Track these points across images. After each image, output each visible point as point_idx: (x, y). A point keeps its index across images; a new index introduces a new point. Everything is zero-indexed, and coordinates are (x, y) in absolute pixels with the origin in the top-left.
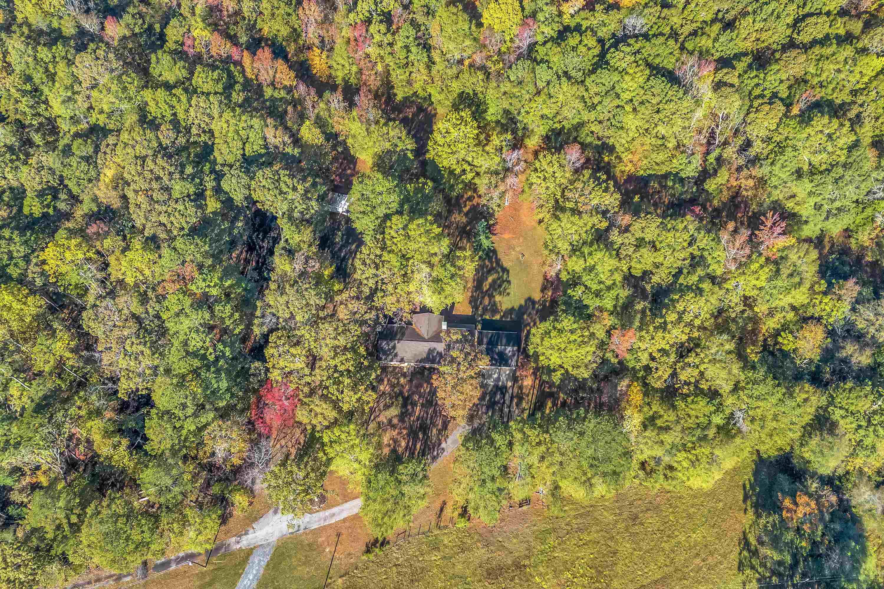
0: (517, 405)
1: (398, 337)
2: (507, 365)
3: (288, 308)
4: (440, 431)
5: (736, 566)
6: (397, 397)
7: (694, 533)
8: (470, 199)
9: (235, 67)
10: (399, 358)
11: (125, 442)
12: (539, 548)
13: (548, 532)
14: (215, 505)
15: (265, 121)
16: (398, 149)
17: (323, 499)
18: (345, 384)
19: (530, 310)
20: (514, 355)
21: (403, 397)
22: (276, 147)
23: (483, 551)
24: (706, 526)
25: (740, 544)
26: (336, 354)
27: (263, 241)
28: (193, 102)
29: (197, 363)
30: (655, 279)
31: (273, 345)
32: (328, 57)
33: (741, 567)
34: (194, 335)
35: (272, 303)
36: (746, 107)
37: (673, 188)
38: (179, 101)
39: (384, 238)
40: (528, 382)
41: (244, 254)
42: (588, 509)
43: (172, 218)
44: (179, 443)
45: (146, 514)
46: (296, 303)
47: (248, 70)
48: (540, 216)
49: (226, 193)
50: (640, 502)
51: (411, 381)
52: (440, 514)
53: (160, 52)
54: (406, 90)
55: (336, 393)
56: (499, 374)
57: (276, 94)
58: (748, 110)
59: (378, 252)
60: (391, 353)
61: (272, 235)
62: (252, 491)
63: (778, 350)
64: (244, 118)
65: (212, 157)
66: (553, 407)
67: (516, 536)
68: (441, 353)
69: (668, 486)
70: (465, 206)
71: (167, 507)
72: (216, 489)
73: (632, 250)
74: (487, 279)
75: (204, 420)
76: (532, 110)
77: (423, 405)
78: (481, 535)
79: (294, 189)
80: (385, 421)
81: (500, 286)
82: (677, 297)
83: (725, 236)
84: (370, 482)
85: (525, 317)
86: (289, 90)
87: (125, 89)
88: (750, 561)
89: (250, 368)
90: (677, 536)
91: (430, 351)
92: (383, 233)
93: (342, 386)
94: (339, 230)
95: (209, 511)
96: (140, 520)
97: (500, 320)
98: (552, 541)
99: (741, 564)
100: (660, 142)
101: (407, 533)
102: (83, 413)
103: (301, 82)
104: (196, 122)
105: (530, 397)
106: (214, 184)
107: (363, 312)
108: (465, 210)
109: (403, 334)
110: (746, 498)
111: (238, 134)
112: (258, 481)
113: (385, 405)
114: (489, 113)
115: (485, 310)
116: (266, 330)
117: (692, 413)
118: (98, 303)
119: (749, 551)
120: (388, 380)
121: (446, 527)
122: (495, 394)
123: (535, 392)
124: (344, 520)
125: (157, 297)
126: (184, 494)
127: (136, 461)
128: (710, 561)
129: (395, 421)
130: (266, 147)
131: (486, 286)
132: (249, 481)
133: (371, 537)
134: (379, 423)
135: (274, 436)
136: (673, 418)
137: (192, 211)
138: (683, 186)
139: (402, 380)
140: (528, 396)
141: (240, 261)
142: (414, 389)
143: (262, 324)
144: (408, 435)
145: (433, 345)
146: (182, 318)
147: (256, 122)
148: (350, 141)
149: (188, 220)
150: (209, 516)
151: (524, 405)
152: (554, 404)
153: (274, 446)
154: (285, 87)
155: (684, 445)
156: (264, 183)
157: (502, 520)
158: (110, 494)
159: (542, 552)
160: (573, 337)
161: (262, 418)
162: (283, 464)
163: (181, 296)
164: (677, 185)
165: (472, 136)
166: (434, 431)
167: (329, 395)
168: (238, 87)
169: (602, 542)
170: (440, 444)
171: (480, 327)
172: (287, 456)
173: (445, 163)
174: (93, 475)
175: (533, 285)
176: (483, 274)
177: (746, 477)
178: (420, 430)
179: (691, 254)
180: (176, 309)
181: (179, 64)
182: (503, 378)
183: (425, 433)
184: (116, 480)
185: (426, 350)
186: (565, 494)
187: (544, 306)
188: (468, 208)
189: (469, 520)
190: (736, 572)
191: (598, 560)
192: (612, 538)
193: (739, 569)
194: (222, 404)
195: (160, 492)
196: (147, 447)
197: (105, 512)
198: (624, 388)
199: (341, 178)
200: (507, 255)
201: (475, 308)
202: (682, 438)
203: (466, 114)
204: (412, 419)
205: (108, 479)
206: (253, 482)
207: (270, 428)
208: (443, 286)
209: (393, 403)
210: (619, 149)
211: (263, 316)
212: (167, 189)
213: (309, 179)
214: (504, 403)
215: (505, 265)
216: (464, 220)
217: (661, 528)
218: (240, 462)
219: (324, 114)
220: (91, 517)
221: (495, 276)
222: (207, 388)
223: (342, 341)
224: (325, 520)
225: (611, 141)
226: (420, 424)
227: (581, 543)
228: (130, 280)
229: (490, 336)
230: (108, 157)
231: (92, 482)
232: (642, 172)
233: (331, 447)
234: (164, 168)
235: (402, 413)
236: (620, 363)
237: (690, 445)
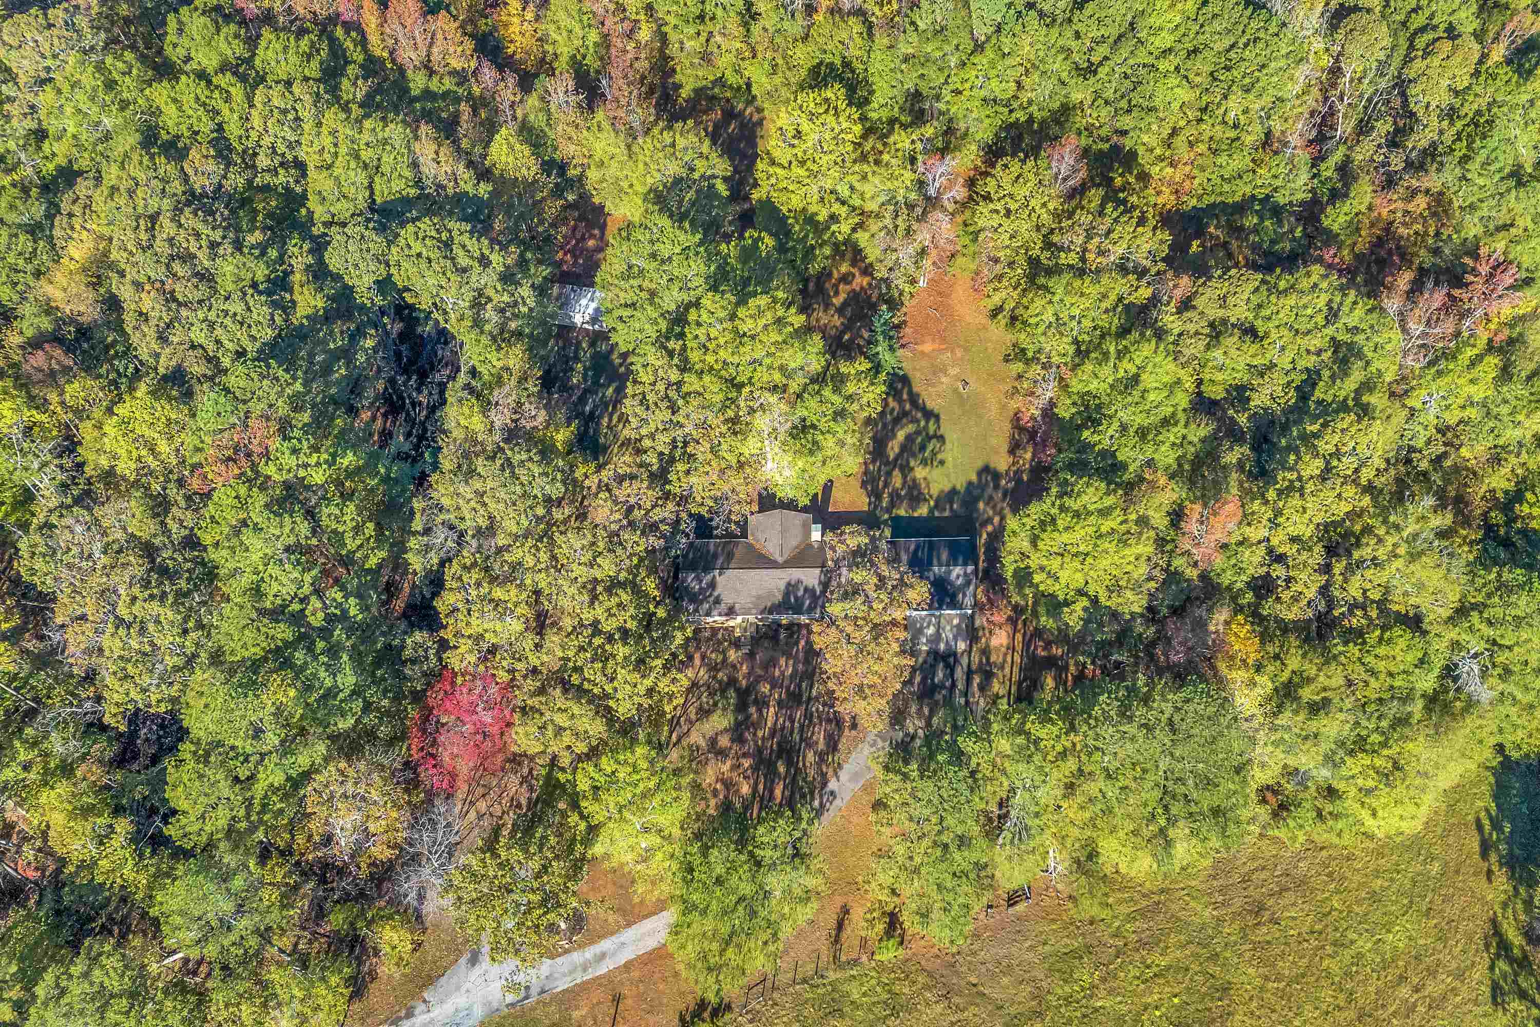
0: (982, 688)
1: (720, 561)
2: (954, 604)
3: (485, 505)
4: (822, 758)
5: (1488, 994)
6: (723, 691)
7: (1389, 931)
8: (846, 279)
9: (347, 33)
10: (723, 607)
11: (123, 826)
12: (1060, 992)
13: (1077, 955)
14: (336, 955)
15: (415, 131)
16: (696, 175)
17: (578, 922)
18: (620, 659)
19: (990, 490)
20: (968, 583)
21: (738, 690)
22: (440, 186)
23: (939, 1008)
24: (1412, 915)
25: (1487, 946)
26: (594, 598)
27: (419, 391)
28: (258, 99)
29: (284, 632)
30: (1259, 400)
31: (455, 585)
32: (537, 18)
33: (1497, 994)
34: (273, 570)
35: (446, 502)
36: (1402, 51)
37: (1255, 230)
38: (228, 99)
39: (684, 348)
40: (1000, 639)
41: (379, 422)
42: (1156, 898)
43: (219, 331)
44: (248, 816)
45: (178, 988)
46: (502, 494)
47: (374, 39)
48: (997, 299)
49: (337, 278)
50: (1263, 875)
51: (751, 655)
52: (837, 936)
53: (184, 10)
54: (700, 74)
55: (599, 678)
56: (938, 627)
57: (434, 85)
58: (1406, 56)
59: (674, 376)
60: (706, 598)
61: (438, 378)
62: (419, 917)
63: (1519, 532)
64: (368, 124)
65: (303, 211)
66: (1057, 688)
67: (1008, 970)
68: (813, 591)
69: (1321, 835)
70: (837, 293)
71: (225, 968)
72: (337, 920)
73: (1201, 345)
74: (894, 436)
75: (303, 760)
76: (967, 86)
77: (780, 703)
78: (930, 975)
79: (484, 262)
80: (702, 743)
81: (923, 448)
82: (1315, 428)
83: (1393, 304)
84: (691, 870)
85: (981, 505)
86: (461, 77)
87: (110, 85)
88: (1515, 982)
89: (403, 647)
90: (1352, 942)
91: (791, 588)
92: (681, 336)
93: (611, 662)
94: (577, 359)
95: (323, 969)
96: (161, 1003)
97: (930, 518)
98: (1085, 975)
99: (1496, 989)
100: (1232, 134)
101: (769, 984)
102: (33, 776)
103: (486, 63)
104: (267, 141)
105: (1007, 670)
106: (310, 260)
107: (648, 505)
108: (837, 301)
109: (730, 556)
110: (1486, 848)
111: (357, 157)
112: (431, 894)
113: (700, 709)
114: (875, 105)
115: (895, 499)
116: (435, 561)
117: (1381, 666)
118: (54, 519)
119: (1511, 960)
120: (703, 657)
121: (856, 962)
122: (933, 667)
123: (1017, 658)
124: (628, 966)
125: (188, 498)
126: (265, 935)
127: (152, 870)
128: (1432, 988)
129: (724, 741)
130: (418, 182)
131: (893, 448)
132: (413, 895)
133: (690, 997)
134: (690, 746)
135: (460, 795)
136: (1338, 681)
137: (261, 311)
138: (1280, 223)
139: (733, 655)
140: (1002, 668)
141: (371, 435)
142: (760, 672)
143: (428, 548)
144: (755, 768)
145: (795, 574)
146: (248, 536)
147: (396, 131)
148: (593, 175)
149: (254, 332)
150: (323, 979)
151: (996, 687)
152: (1060, 681)
153: (464, 815)
154: (453, 73)
155: (1361, 740)
156: (417, 247)
157: (976, 935)
158: (91, 948)
159: (1068, 1000)
160: (1107, 525)
161: (433, 756)
162: (490, 846)
163: (243, 490)
164: (1267, 223)
165: (850, 137)
166: (810, 757)
167: (586, 685)
168: (352, 70)
169: (1195, 967)
170: (824, 784)
171: (888, 533)
172: (496, 832)
173: (796, 202)
174: (58, 913)
175: (994, 441)
176: (885, 426)
177: (1480, 804)
178: (779, 757)
179: (1333, 339)
180: (232, 517)
181: (225, 30)
182: (948, 633)
183: (790, 763)
184: (110, 918)
185: (782, 585)
186: (1109, 870)
187: (1019, 481)
188: (842, 297)
189: (902, 943)
190: (1489, 1008)
191: (1192, 1008)
192: (1214, 957)
193: (1495, 1003)
194: (345, 724)
195: (208, 933)
196: (171, 831)
197: (77, 989)
198: (1221, 627)
199: (575, 257)
200: (933, 385)
201: (876, 494)
202: (1357, 724)
203: (835, 93)
204: (760, 734)
205: (93, 920)
206: (421, 897)
207: (453, 776)
208: (820, 437)
209: (715, 704)
210: (1144, 158)
211: (427, 531)
212: (206, 277)
213: (512, 249)
214: (954, 685)
215: (930, 405)
216: (837, 321)
217: (1318, 927)
218: (388, 853)
219: (537, 120)
220: (45, 1004)
221: (911, 428)
222: (309, 688)
223: (607, 567)
224: (585, 970)
225: (1128, 143)
226: (779, 744)
227: (1149, 973)
228: (126, 468)
229: (912, 547)
230: (77, 222)
231: (56, 928)
232: (1194, 202)
233: (596, 799)
234: (198, 235)
235: (738, 724)
236: (1204, 577)
237: (1376, 738)
